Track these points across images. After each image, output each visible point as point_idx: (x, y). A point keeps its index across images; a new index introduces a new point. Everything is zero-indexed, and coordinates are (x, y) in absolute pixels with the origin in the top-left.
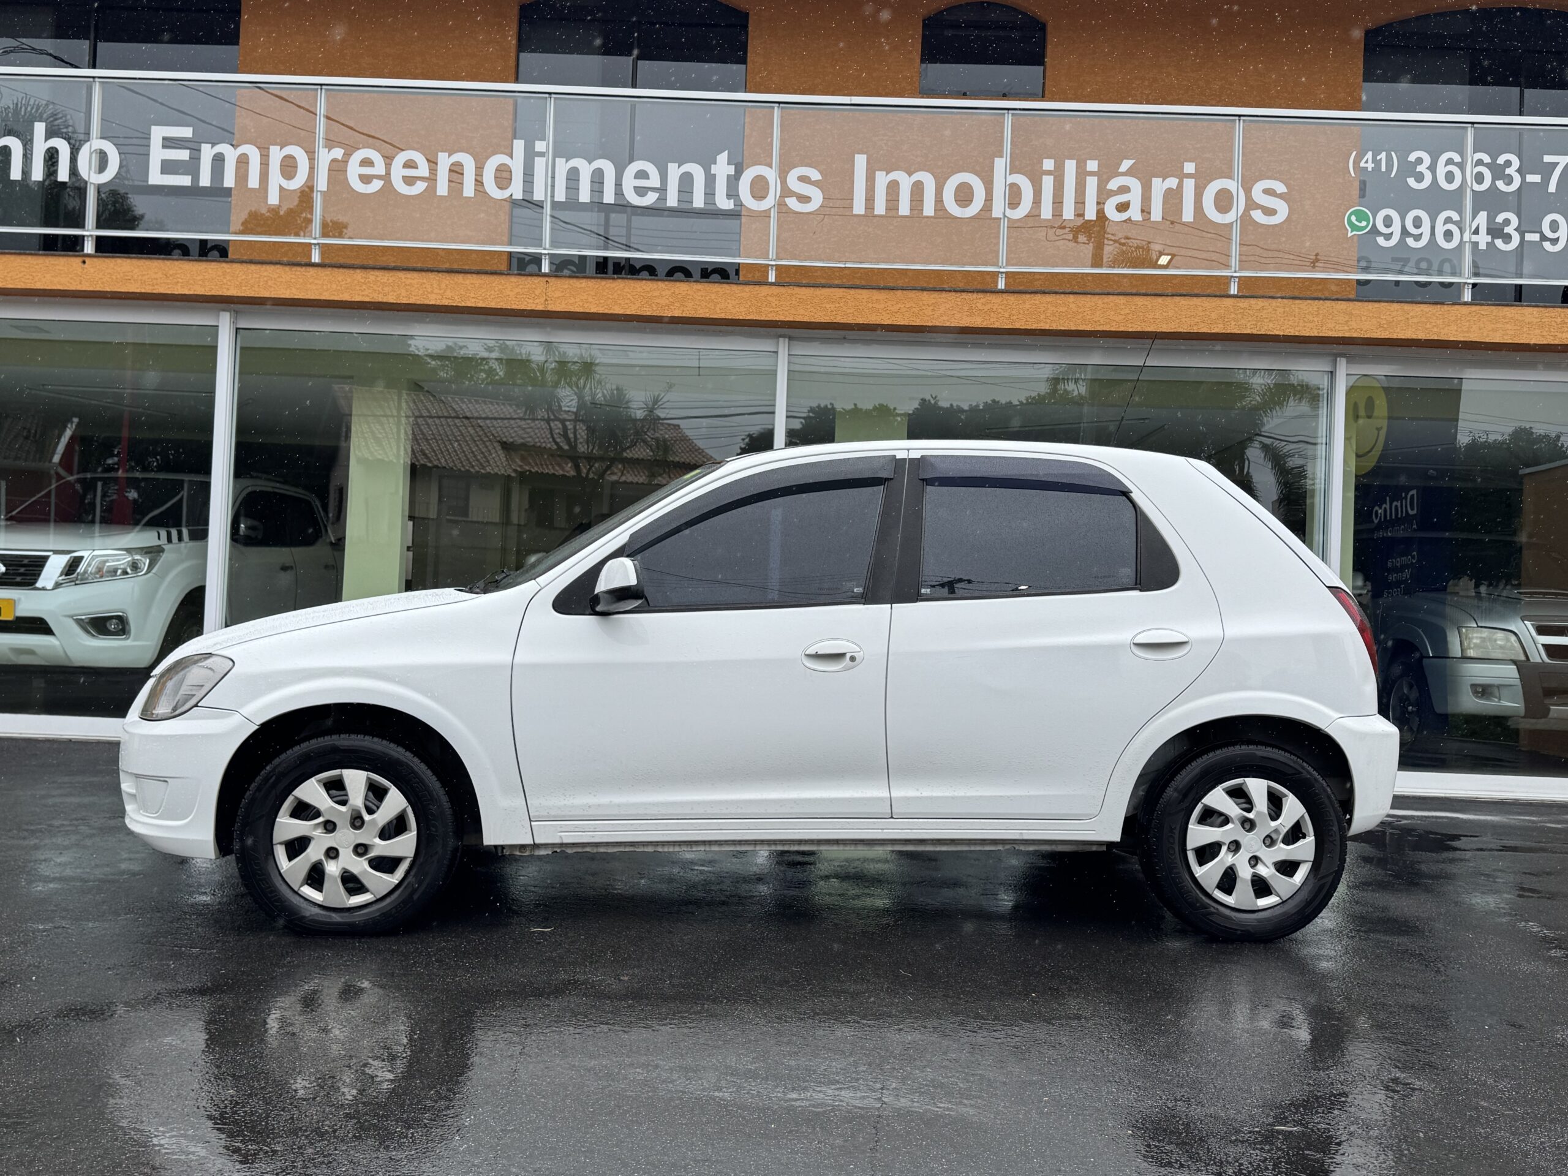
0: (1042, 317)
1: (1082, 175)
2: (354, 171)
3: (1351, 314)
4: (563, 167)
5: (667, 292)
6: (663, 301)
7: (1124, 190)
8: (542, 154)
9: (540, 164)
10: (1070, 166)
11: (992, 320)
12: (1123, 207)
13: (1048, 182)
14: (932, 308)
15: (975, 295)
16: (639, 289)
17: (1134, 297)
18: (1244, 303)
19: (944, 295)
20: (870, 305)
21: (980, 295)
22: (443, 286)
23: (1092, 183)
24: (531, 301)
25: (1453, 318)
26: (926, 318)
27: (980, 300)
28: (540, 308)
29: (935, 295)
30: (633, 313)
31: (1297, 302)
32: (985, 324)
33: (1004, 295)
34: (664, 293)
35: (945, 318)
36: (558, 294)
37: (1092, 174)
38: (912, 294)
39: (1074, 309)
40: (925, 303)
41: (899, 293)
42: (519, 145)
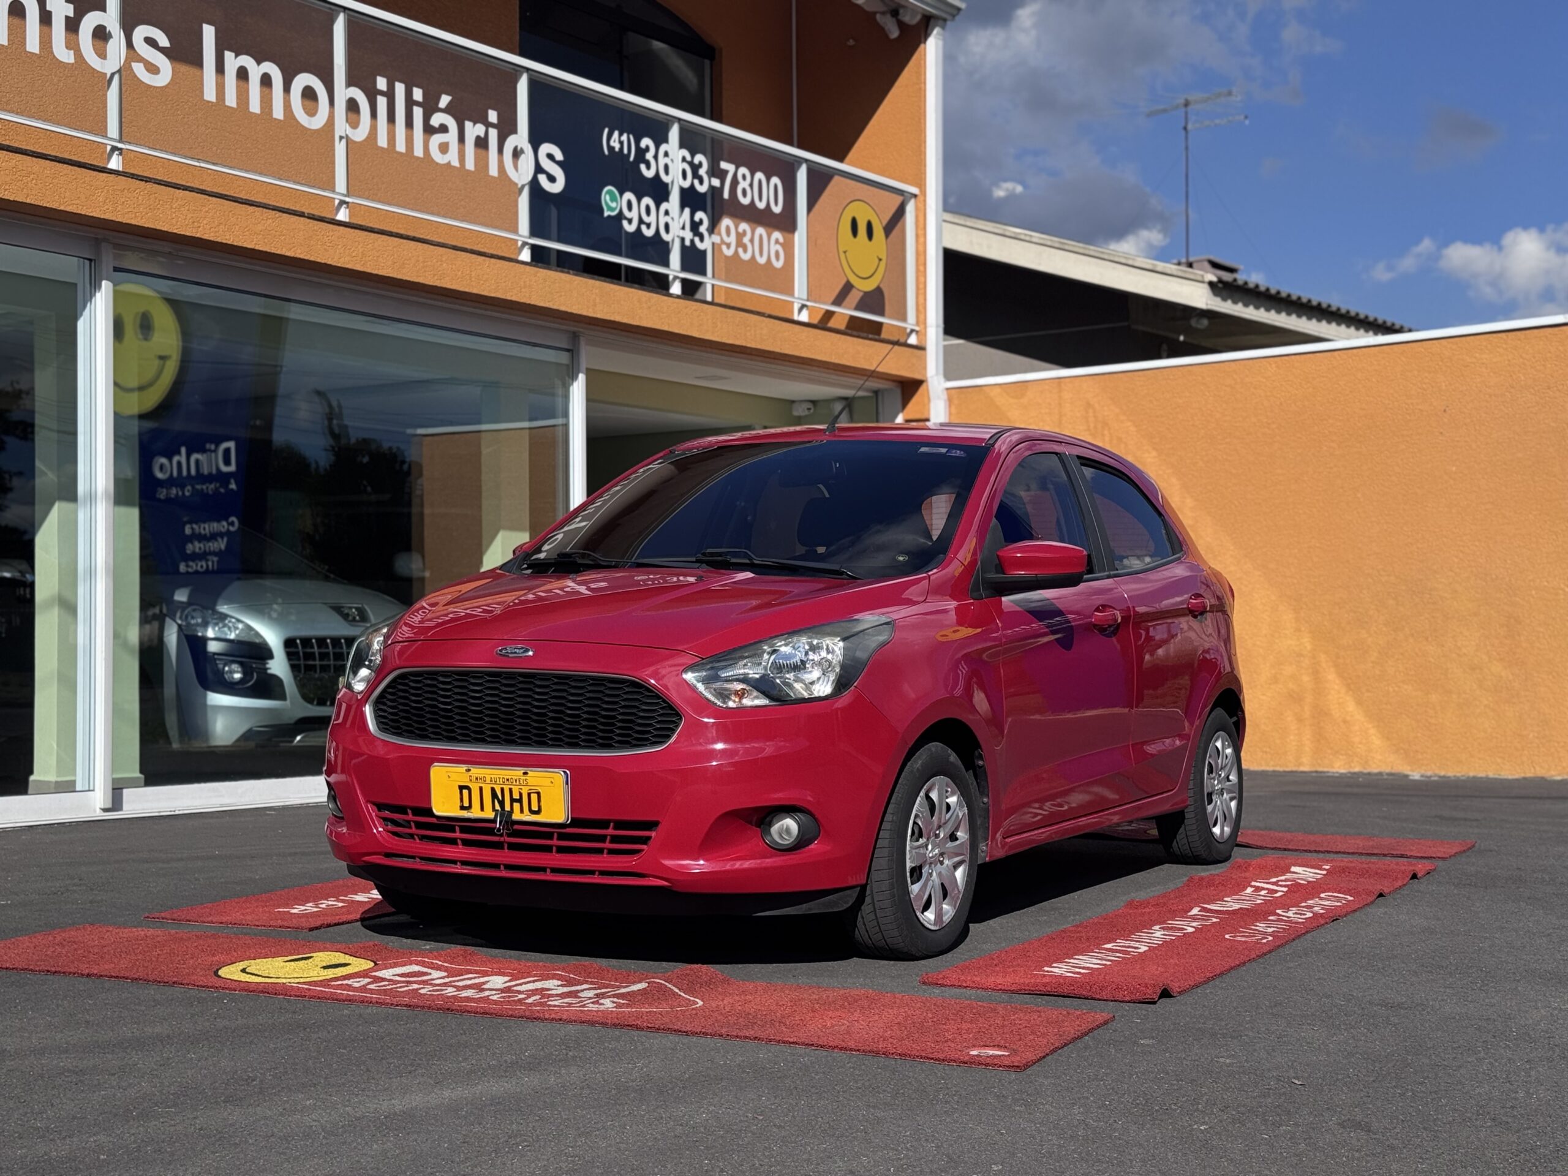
1: (410, 103)
7: (443, 129)
10: (400, 88)
12: (444, 148)
13: (382, 101)
18: (536, 272)
23: (418, 112)
33: (349, 230)
37: (418, 104)
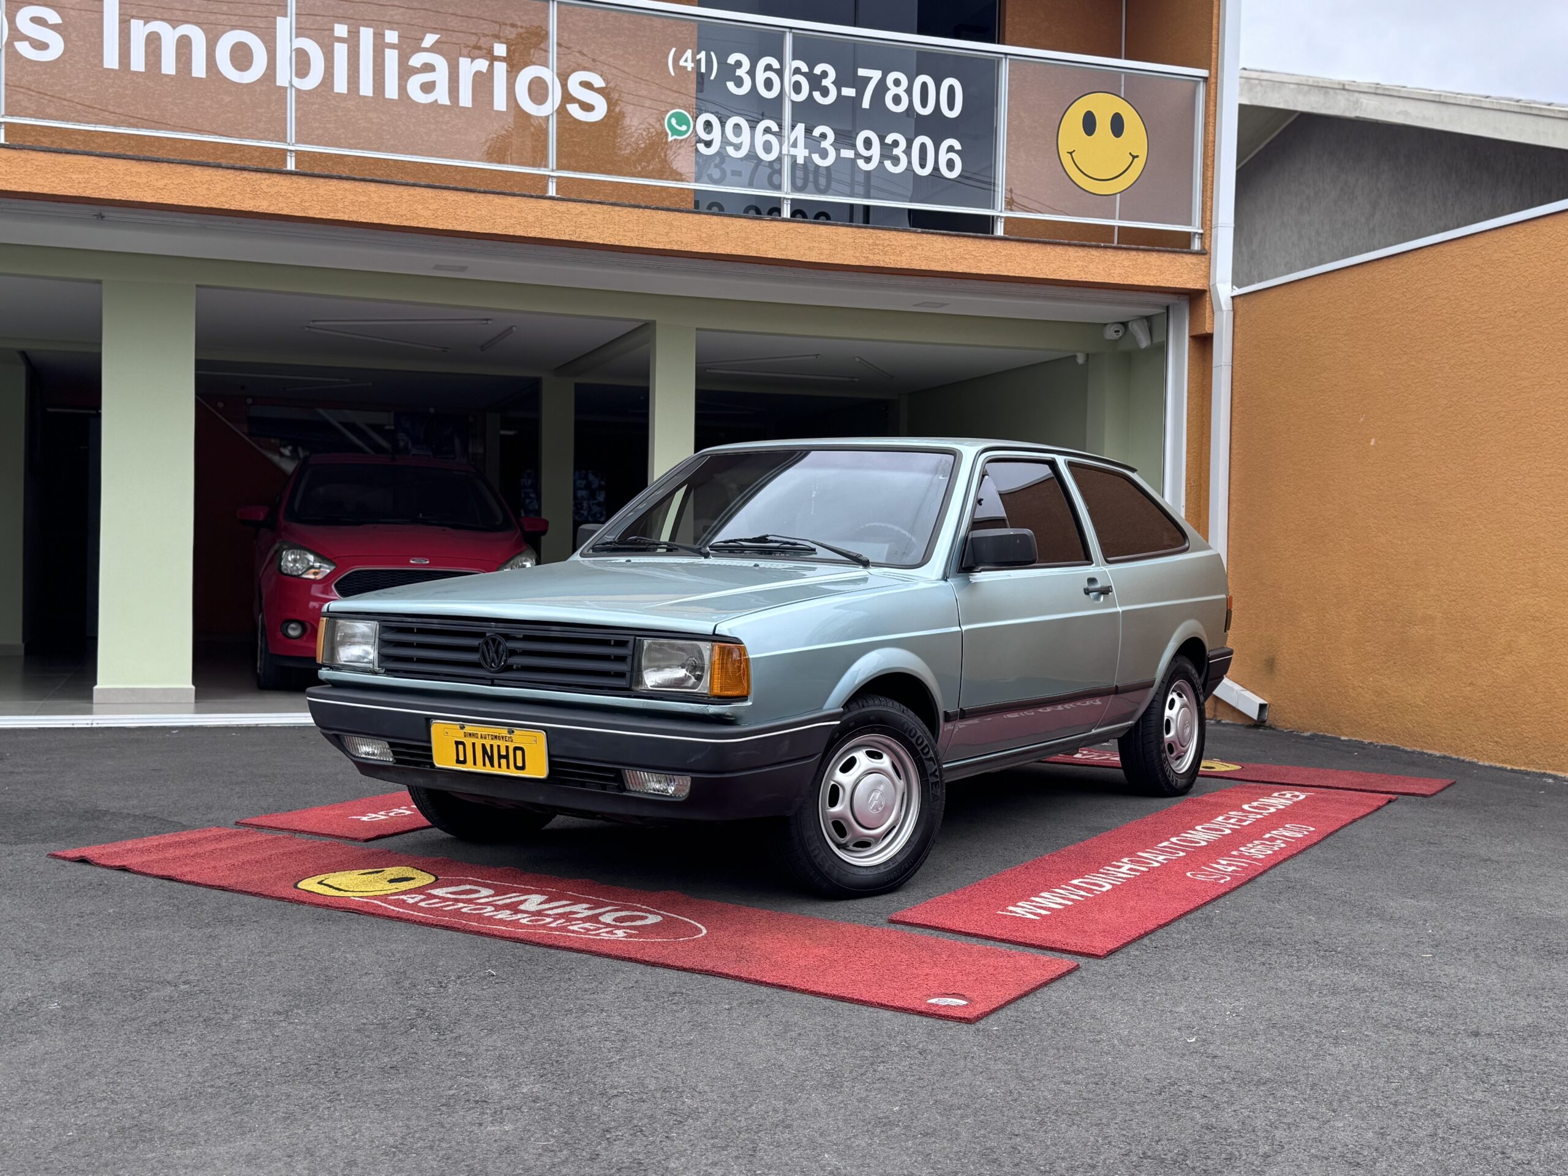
0: (340, 205)
1: (379, 48)
3: (671, 225)
7: (429, 68)
10: (366, 35)
11: (280, 205)
12: (428, 87)
13: (341, 51)
14: (206, 186)
15: (259, 175)
17: (443, 191)
18: (562, 206)
19: (220, 172)
20: (128, 178)
21: (266, 176)
23: (391, 57)
25: (771, 235)
26: (200, 198)
27: (265, 182)
29: (210, 171)
31: (617, 208)
32: (272, 210)
33: (294, 178)
35: (223, 199)
37: (392, 46)
38: (181, 169)
39: (377, 200)
40: (197, 179)
41: (165, 166)
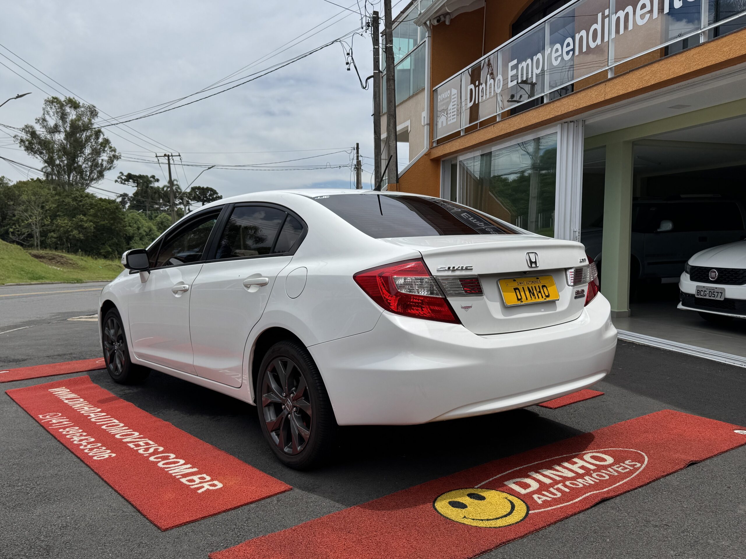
2: (554, 55)
4: (614, 18)
5: (649, 71)
6: (647, 78)
8: (608, 16)
9: (607, 20)
16: (639, 74)
22: (574, 101)
24: (600, 97)
28: (603, 99)
30: (636, 89)
34: (648, 73)
36: (609, 89)
42: (600, 15)
